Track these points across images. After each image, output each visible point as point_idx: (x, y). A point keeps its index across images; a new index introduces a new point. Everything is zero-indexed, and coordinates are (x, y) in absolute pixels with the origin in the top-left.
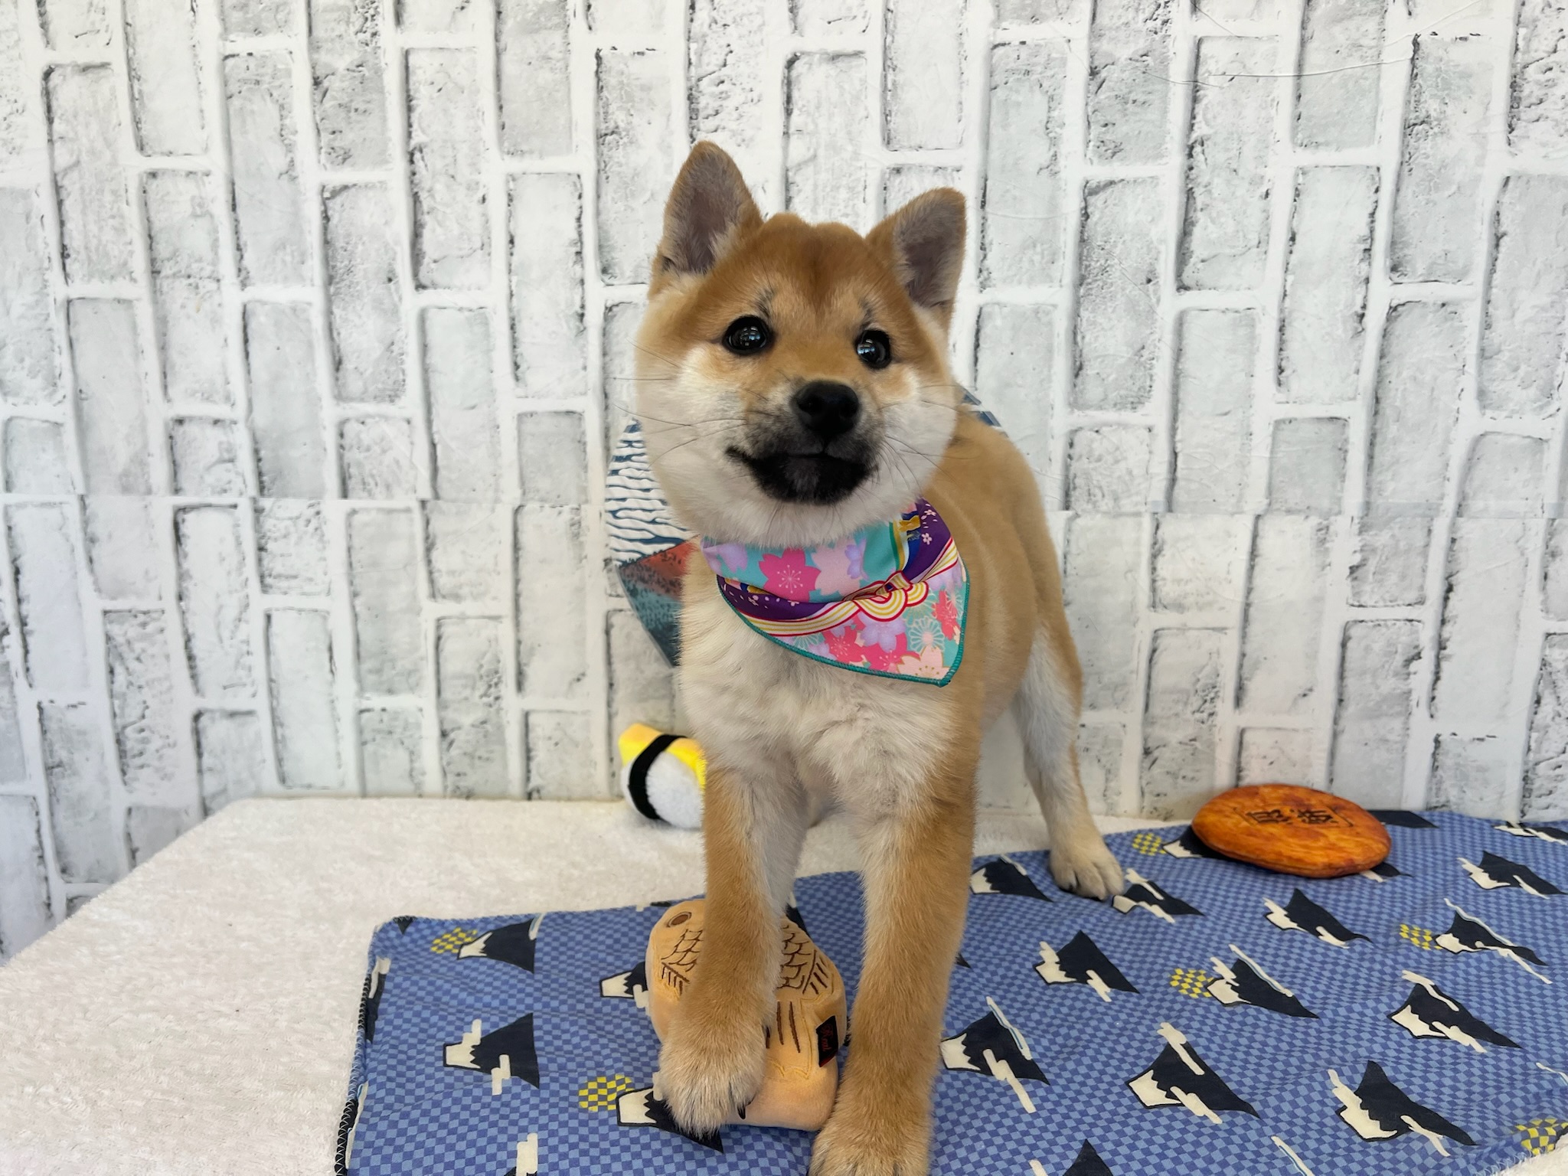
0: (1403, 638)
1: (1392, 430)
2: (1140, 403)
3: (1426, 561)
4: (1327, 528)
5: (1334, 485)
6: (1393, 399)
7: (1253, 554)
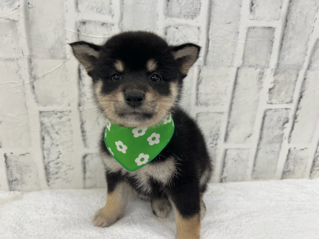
0: (283, 114)
1: (290, 34)
2: (195, 16)
3: (295, 87)
4: (263, 73)
5: (267, 56)
6: (292, 21)
7: (236, 83)
